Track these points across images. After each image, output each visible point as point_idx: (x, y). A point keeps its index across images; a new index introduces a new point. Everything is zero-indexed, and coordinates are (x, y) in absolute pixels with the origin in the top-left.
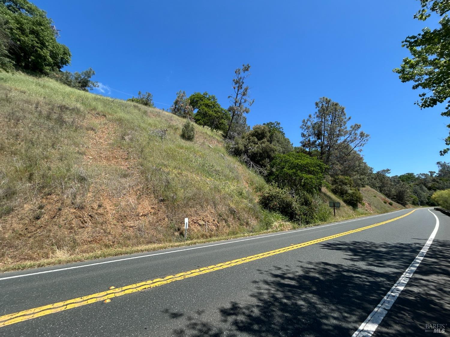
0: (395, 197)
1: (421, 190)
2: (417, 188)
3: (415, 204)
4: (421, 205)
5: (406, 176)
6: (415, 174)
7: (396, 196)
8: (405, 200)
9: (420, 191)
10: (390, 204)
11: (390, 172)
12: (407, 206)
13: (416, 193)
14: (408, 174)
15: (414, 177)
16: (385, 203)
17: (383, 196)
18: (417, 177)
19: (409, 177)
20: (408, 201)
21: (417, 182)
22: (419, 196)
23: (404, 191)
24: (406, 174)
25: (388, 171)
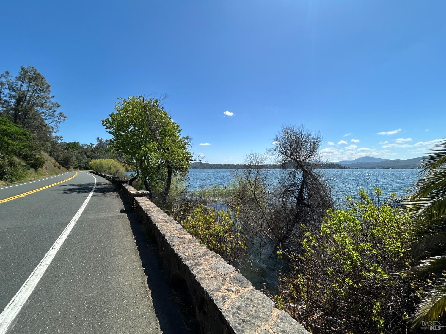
0: (62, 162)
3: (76, 168)
6: (81, 144)
7: (63, 160)
8: (70, 165)
9: (81, 158)
10: (59, 168)
12: (70, 170)
13: (78, 159)
14: (75, 142)
15: (79, 146)
16: (55, 166)
17: (54, 161)
18: (81, 146)
19: (75, 145)
20: (72, 166)
21: (80, 151)
22: (80, 162)
23: (71, 157)
24: (74, 142)
25: (61, 138)
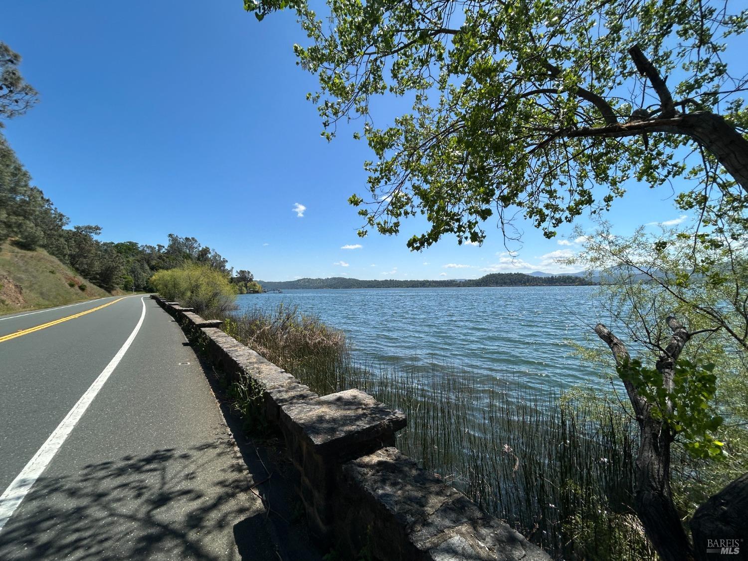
0: (98, 276)
1: (141, 268)
2: (137, 265)
3: (127, 289)
4: (136, 291)
5: (126, 246)
6: (139, 246)
7: (100, 274)
8: (114, 282)
9: (140, 271)
10: (82, 288)
11: (100, 233)
12: (114, 292)
13: (133, 272)
15: (137, 249)
16: (72, 285)
17: (70, 273)
18: (140, 249)
19: (129, 249)
20: (118, 284)
21: (138, 257)
22: (136, 278)
23: (116, 268)
25: (97, 230)
